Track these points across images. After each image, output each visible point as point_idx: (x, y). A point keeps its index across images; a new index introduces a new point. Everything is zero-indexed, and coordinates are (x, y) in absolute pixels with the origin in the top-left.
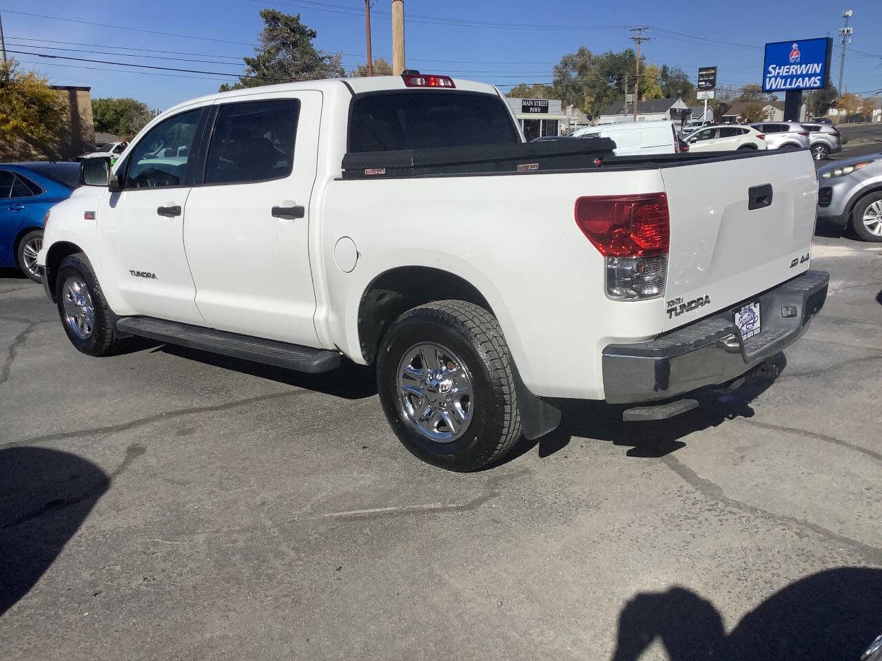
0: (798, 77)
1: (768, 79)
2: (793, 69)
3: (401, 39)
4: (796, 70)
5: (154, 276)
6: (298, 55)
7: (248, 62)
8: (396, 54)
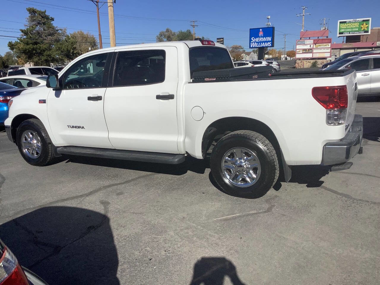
0: (262, 42)
1: (251, 43)
2: (261, 39)
3: (113, 23)
4: (262, 40)
5: (83, 127)
6: (46, 28)
7: (22, 31)
8: (111, 29)
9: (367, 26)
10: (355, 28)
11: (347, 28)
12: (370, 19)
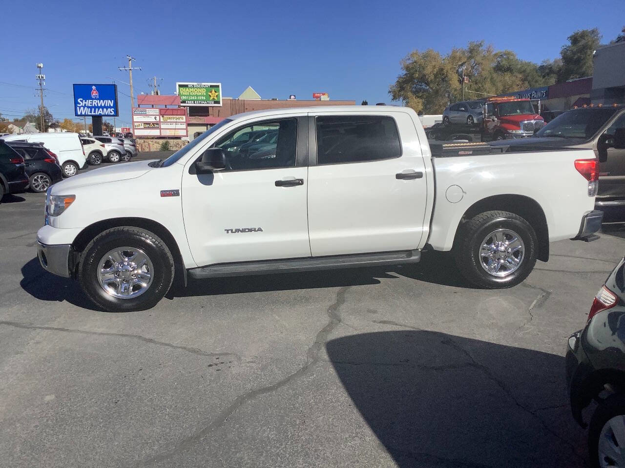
0: (99, 108)
1: (78, 108)
2: (95, 102)
5: (260, 230)
9: (217, 94)
10: (201, 96)
11: (190, 95)
12: (220, 84)
